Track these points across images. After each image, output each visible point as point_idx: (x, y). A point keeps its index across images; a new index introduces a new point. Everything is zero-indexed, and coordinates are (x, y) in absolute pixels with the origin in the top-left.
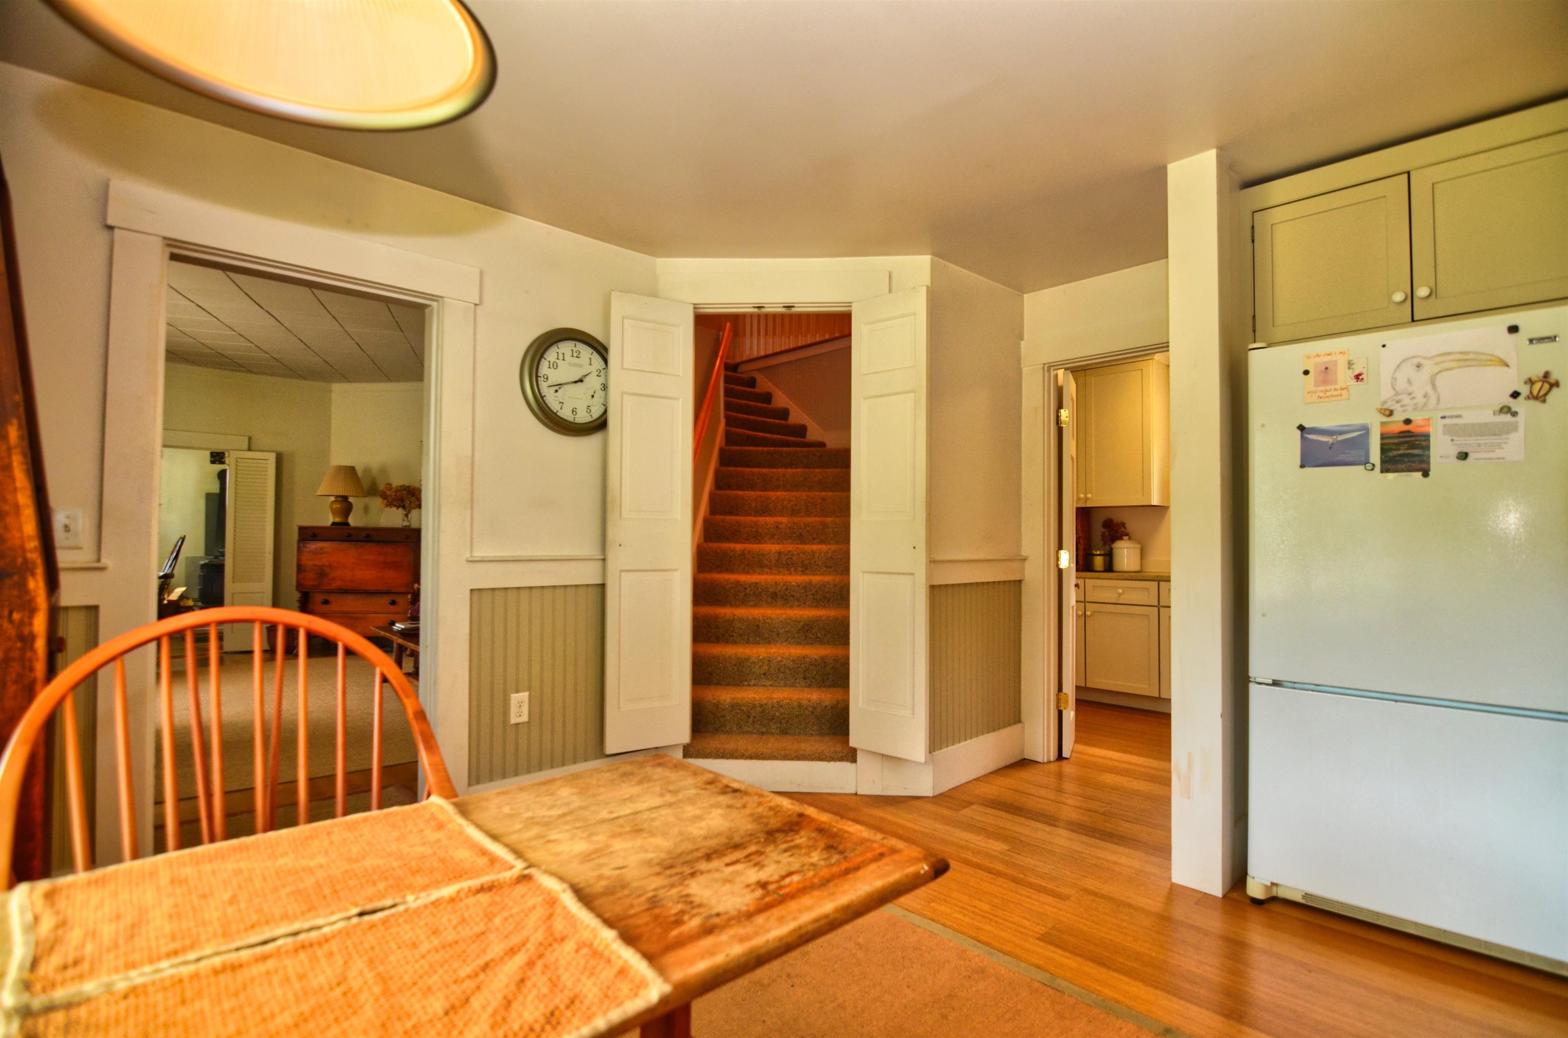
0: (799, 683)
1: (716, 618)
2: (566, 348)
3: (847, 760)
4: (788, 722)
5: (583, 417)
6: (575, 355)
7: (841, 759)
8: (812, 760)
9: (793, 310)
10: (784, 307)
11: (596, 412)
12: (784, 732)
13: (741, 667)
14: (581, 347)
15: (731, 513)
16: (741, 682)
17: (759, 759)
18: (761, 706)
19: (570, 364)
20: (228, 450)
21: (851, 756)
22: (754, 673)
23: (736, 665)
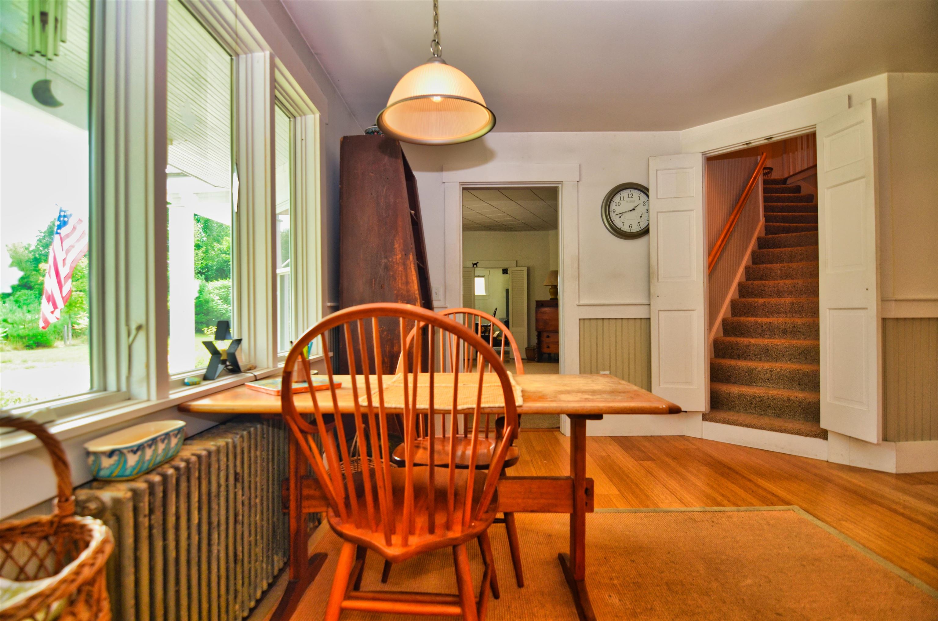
0: (795, 387)
1: (737, 344)
2: (625, 193)
3: (820, 437)
4: (780, 409)
5: (636, 229)
6: (630, 196)
7: (815, 436)
8: (792, 433)
9: (773, 139)
10: (765, 139)
11: (643, 226)
12: (778, 416)
13: (751, 374)
14: (634, 192)
15: (761, 279)
16: (751, 383)
17: (752, 428)
18: (760, 397)
19: (627, 202)
20: (509, 268)
21: (824, 435)
22: (760, 378)
23: (747, 372)
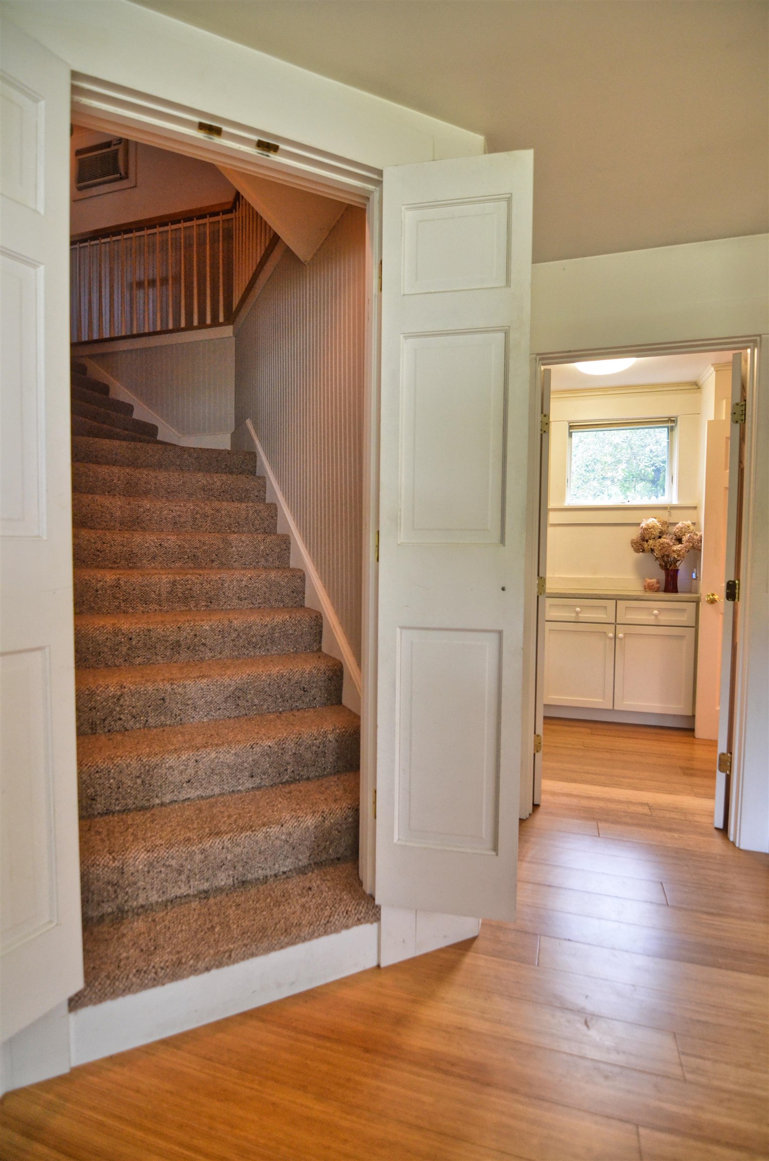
3: (367, 922)
7: (358, 923)
13: (149, 778)
21: (371, 910)
